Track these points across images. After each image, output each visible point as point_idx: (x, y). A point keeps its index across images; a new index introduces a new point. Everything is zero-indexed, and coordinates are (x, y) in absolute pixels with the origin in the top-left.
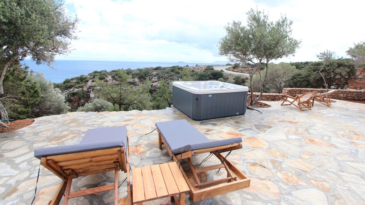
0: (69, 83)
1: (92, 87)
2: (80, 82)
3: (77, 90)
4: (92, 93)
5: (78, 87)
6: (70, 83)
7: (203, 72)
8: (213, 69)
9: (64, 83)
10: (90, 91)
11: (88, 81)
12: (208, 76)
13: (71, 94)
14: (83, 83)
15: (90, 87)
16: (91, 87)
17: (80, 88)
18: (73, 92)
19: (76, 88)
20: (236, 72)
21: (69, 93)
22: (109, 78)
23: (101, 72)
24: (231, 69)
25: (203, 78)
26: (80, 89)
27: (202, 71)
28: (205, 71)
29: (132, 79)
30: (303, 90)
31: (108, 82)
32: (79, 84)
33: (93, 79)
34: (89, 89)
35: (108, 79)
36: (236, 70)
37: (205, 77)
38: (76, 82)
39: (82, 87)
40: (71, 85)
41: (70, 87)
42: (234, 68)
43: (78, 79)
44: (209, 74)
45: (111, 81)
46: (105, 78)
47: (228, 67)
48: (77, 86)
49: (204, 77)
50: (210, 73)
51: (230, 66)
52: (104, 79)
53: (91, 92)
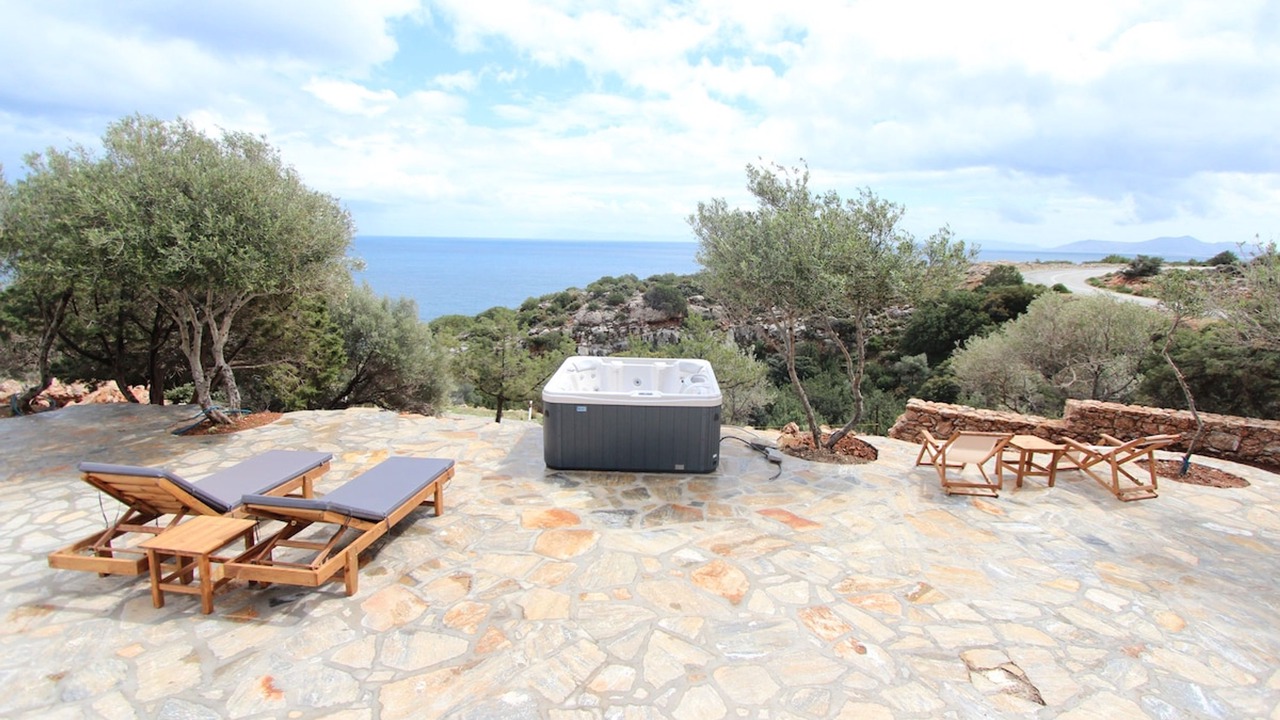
0: (531, 312)
1: (587, 325)
2: (560, 309)
3: (547, 330)
4: (585, 344)
5: (550, 324)
6: (535, 310)
7: (976, 290)
8: (1018, 281)
9: (522, 310)
10: (580, 337)
11: (578, 307)
12: (986, 309)
13: (532, 344)
14: (567, 313)
15: (581, 324)
16: (584, 325)
17: (557, 326)
18: (536, 336)
19: (547, 325)
20: (1136, 294)
21: (528, 339)
22: (637, 300)
23: (621, 280)
24: (1115, 280)
25: (962, 316)
26: (556, 329)
27: (971, 287)
28: (980, 287)
29: (705, 307)
30: (1148, 417)
31: (632, 313)
32: (556, 314)
33: (594, 302)
34: (578, 330)
35: (633, 305)
36: (1137, 286)
37: (976, 310)
38: (549, 309)
39: (561, 324)
40: (534, 318)
41: (532, 323)
42: (1130, 277)
43: (555, 302)
44: (992, 302)
45: (640, 311)
46: (626, 298)
47: (1100, 272)
48: (550, 319)
49: (968, 311)
50: (998, 296)
51: (1113, 269)
52: (623, 302)
53: (583, 339)
